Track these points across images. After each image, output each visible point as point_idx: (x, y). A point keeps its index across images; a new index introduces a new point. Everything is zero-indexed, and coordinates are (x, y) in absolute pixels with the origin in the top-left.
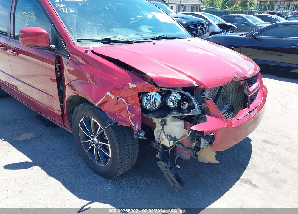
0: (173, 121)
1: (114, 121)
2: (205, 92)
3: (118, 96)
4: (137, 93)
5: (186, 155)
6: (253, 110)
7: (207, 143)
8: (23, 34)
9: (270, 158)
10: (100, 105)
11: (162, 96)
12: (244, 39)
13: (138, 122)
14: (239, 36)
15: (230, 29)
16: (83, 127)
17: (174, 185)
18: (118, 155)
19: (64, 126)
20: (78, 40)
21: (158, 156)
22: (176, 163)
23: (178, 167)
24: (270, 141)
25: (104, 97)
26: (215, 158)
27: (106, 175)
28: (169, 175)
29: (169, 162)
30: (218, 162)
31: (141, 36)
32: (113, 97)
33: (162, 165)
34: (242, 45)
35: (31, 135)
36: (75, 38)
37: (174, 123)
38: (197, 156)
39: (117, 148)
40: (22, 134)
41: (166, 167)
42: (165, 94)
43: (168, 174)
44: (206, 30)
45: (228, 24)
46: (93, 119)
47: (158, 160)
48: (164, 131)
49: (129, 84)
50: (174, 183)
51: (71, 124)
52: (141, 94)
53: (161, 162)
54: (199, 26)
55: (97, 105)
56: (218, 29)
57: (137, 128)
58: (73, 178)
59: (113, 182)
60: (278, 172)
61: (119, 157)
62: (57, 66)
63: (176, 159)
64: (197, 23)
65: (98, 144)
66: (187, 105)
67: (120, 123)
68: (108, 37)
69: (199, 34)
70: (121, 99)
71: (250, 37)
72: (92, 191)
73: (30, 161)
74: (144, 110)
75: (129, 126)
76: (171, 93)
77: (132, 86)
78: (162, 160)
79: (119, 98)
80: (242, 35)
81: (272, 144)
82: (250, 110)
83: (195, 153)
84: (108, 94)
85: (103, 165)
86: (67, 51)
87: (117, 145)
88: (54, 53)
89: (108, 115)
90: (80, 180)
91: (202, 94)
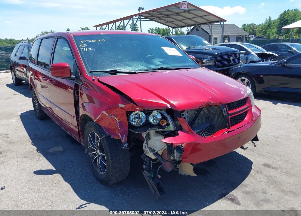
0: (155, 136)
1: (107, 134)
2: (184, 112)
3: (111, 114)
4: (125, 111)
5: (169, 168)
6: (234, 130)
7: (179, 155)
8: (52, 67)
9: (263, 180)
10: (98, 121)
11: (146, 114)
12: (273, 67)
13: (125, 136)
14: (268, 64)
15: (271, 58)
16: (90, 141)
17: (155, 192)
18: (110, 164)
19: (80, 141)
20: (91, 72)
21: (144, 167)
22: (157, 173)
23: (159, 176)
24: (271, 165)
25: (101, 115)
26: (193, 172)
27: (104, 182)
28: (151, 184)
29: (152, 172)
30: (195, 175)
31: (148, 67)
32: (107, 115)
33: (146, 174)
34: (271, 74)
35: (60, 149)
36: (88, 70)
37: (155, 138)
38: (179, 169)
39: (110, 157)
40: (52, 147)
41: (149, 176)
42: (148, 113)
43: (151, 182)
44: (240, 59)
45: (268, 53)
46: (96, 134)
47: (144, 169)
48: (147, 144)
49: (119, 105)
50: (155, 191)
51: (83, 139)
52: (129, 113)
53: (145, 171)
54: (231, 56)
55: (95, 121)
56: (256, 58)
57: (123, 140)
58: (80, 183)
59: (110, 189)
60: (265, 193)
61: (111, 165)
62: (75, 92)
63: (158, 169)
64: (229, 53)
65: (100, 156)
66: (165, 123)
67: (112, 137)
68: (114, 69)
69: (232, 63)
70: (113, 116)
71: (279, 66)
72: (90, 194)
73: (54, 169)
74: (131, 126)
75: (119, 139)
76: (152, 112)
77: (121, 106)
78: (147, 171)
79: (111, 115)
80: (272, 64)
81: (273, 168)
82: (229, 130)
83: (175, 165)
84: (104, 112)
85: (103, 174)
86: (81, 80)
87: (109, 155)
88: (74, 82)
89: (104, 130)
90: (84, 185)
91: (181, 114)
